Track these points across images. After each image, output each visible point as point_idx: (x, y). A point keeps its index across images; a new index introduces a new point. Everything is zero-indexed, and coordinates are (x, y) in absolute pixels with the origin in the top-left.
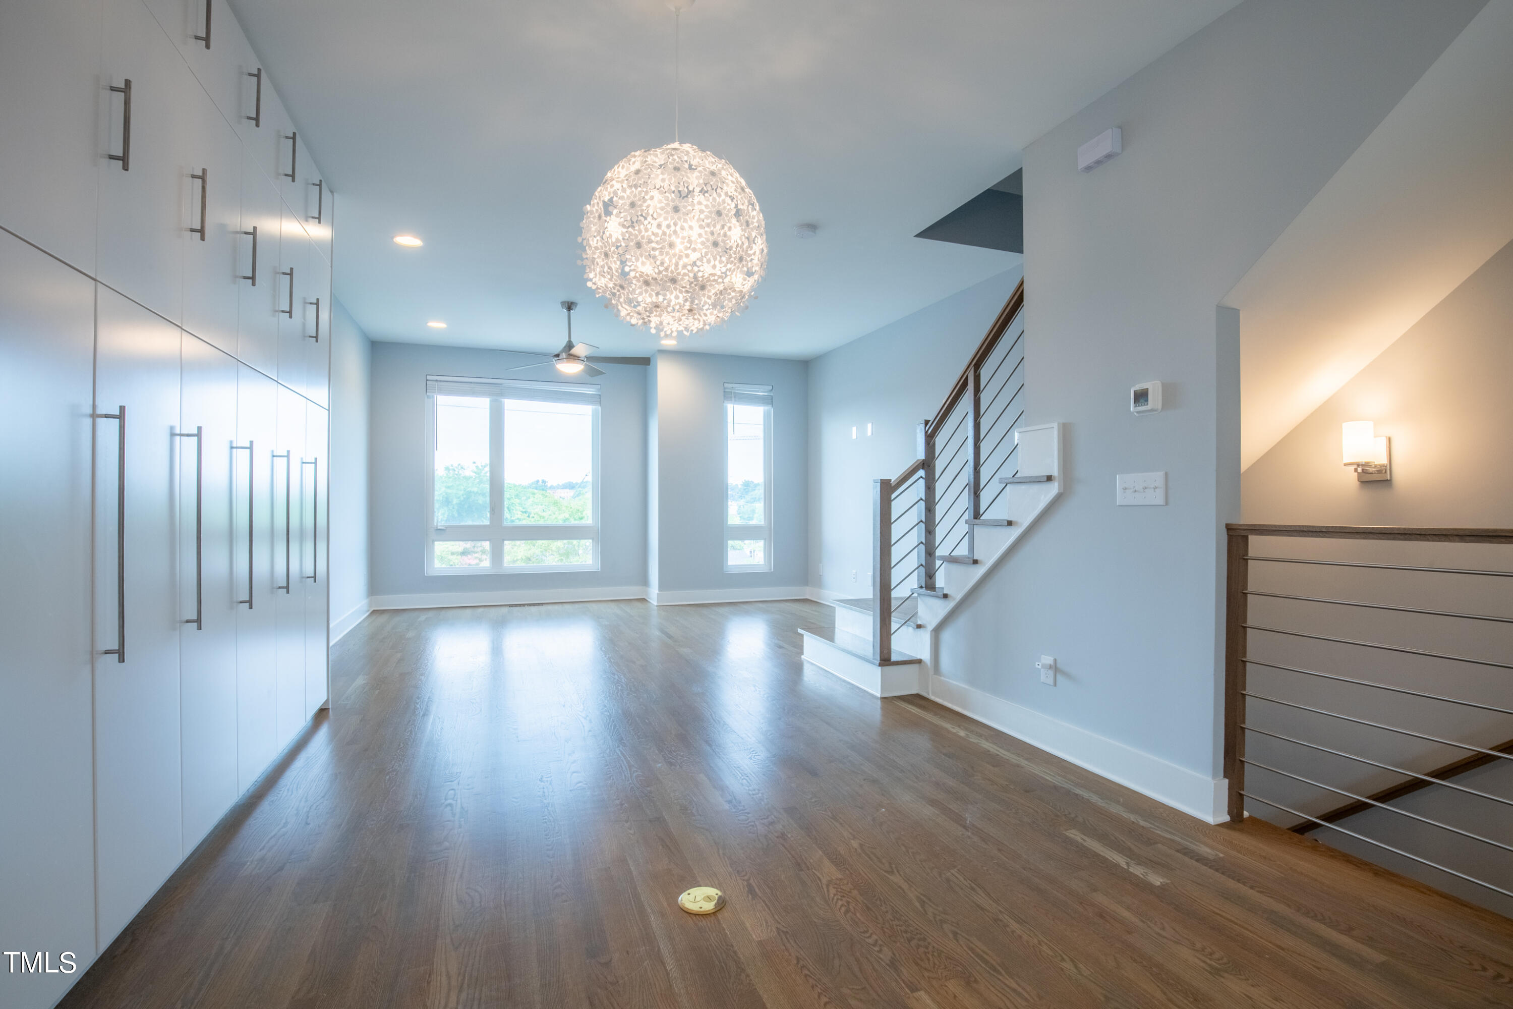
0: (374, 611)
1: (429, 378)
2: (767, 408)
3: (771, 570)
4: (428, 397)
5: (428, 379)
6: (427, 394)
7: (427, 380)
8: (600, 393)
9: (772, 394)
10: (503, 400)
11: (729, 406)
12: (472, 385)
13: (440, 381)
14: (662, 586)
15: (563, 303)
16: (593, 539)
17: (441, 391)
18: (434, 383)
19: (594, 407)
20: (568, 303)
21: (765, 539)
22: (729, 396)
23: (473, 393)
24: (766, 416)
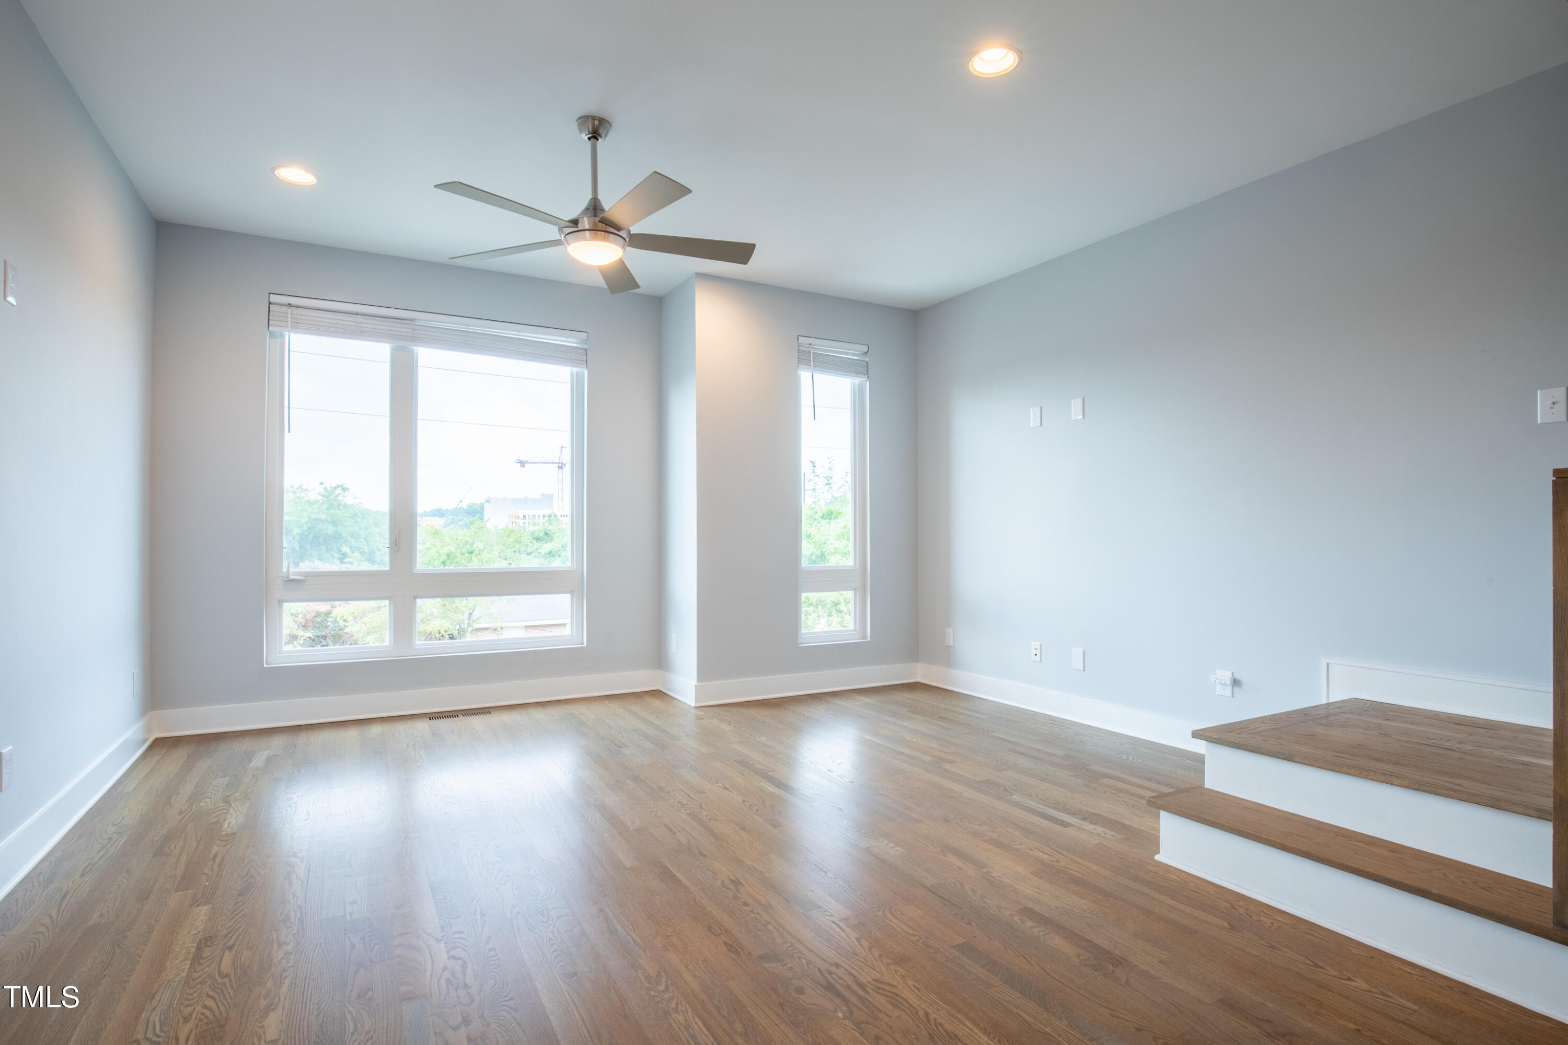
0: (157, 740)
1: (274, 298)
2: (857, 380)
3: (864, 637)
4: (272, 335)
5: (272, 300)
6: (271, 328)
7: (270, 303)
8: (586, 347)
9: (867, 360)
10: (415, 348)
11: (805, 375)
12: (359, 319)
13: (297, 307)
14: (705, 671)
15: (584, 120)
16: (572, 592)
17: (298, 326)
18: (284, 309)
19: (575, 369)
20: (593, 118)
21: (855, 590)
22: (806, 358)
23: (360, 333)
24: (858, 394)
